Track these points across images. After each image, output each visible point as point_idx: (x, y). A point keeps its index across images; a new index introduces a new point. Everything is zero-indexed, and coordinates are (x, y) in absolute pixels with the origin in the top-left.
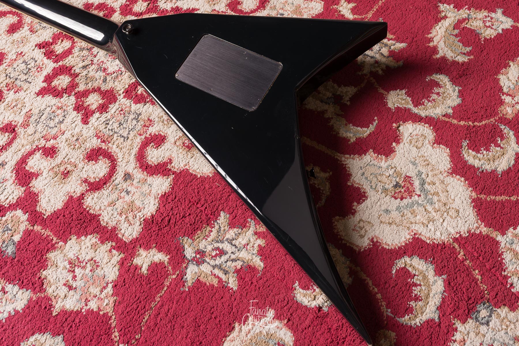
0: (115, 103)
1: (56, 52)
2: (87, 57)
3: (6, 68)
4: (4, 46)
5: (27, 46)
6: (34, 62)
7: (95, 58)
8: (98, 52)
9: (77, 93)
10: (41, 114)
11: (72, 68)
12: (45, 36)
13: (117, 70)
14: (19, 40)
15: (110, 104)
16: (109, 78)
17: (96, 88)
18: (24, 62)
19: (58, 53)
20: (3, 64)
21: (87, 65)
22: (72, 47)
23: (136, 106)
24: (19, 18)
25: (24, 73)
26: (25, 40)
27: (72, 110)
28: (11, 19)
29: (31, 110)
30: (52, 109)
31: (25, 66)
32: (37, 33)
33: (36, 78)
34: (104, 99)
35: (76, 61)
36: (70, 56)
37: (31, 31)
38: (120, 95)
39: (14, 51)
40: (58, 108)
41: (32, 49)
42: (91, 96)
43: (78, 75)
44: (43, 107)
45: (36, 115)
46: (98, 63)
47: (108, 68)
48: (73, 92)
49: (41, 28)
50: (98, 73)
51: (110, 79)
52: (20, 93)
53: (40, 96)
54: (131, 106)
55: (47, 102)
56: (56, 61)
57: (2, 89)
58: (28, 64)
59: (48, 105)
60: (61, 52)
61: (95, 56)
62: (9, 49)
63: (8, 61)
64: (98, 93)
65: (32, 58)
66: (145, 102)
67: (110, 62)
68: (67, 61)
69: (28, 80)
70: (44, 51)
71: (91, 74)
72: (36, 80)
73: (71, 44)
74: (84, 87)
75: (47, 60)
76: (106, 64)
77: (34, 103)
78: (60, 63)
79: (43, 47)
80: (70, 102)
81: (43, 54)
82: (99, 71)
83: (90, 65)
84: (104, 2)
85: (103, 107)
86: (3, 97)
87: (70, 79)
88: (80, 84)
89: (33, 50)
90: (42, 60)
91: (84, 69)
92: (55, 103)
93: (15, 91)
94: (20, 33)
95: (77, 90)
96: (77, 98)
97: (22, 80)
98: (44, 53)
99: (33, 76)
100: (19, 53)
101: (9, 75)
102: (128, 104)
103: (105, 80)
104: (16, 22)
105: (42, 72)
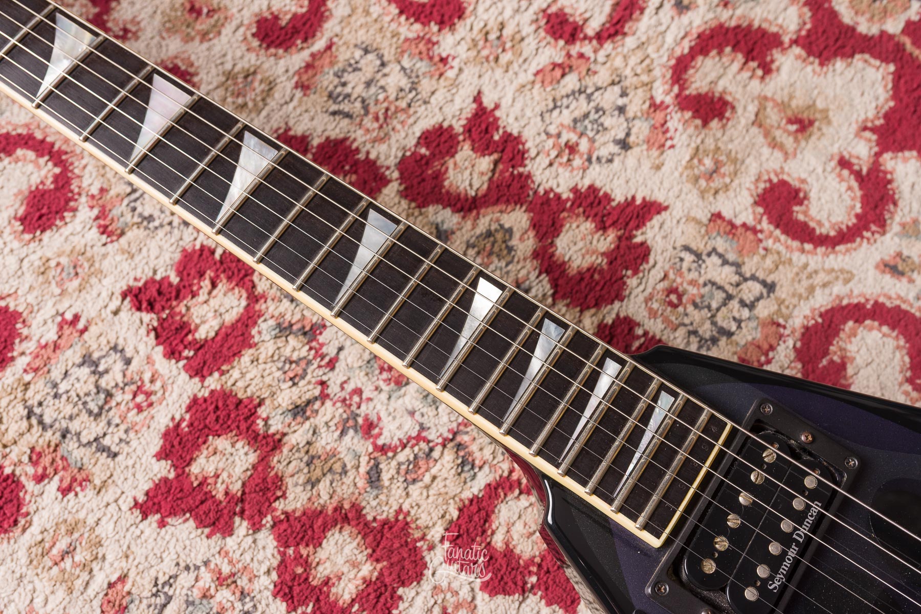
0: (418, 583)
1: (197, 327)
2: (303, 364)
3: (28, 378)
4: (14, 283)
5: (94, 293)
6: (119, 366)
7: (331, 375)
8: (341, 349)
9: (281, 521)
10: (161, 600)
11: (256, 408)
12: (153, 257)
13: (414, 434)
14: (64, 260)
15: (403, 584)
16: (388, 471)
17: (347, 506)
18: (87, 360)
19: (202, 333)
20: (13, 359)
21: (309, 402)
22: (249, 318)
23: (492, 605)
24: (57, 170)
25: (90, 413)
26: (86, 265)
27: (268, 594)
28: (30, 167)
29: (123, 579)
30: (197, 580)
31: (93, 379)
32: (123, 240)
33: (132, 434)
34: (378, 561)
35: (268, 380)
36: (247, 356)
37: (104, 230)
38: (431, 548)
39: (48, 311)
40: (221, 580)
41: (113, 306)
42: (332, 541)
43: (280, 440)
44: (167, 568)
45: (145, 602)
46: (343, 394)
47: (379, 419)
48: (269, 518)
49: (137, 219)
50: (347, 439)
51: (393, 472)
52: (81, 495)
53: (154, 518)
54: (474, 598)
55: (179, 549)
56: (198, 371)
57: (17, 473)
58: (101, 368)
59: (182, 565)
60: (212, 334)
61: (332, 364)
62: (31, 299)
63: (30, 346)
64: (355, 531)
65: (114, 348)
66: (524, 591)
67: (384, 396)
68: (236, 374)
69: (106, 442)
70: (155, 324)
71: (326, 440)
72: (134, 443)
73: (244, 303)
74: (304, 497)
75: (165, 361)
76: (371, 405)
77: (133, 548)
78: (213, 382)
79: (151, 307)
80: (260, 556)
81: (152, 334)
82: (351, 432)
83: (317, 405)
84: (342, 136)
85: (378, 597)
86: (24, 510)
87: (253, 458)
88: (290, 481)
89: (116, 313)
90: (149, 360)
91: (299, 419)
92: (208, 555)
93: (65, 484)
94: (66, 231)
95: (280, 505)
96: (283, 541)
97: (84, 440)
98: (155, 329)
99: (123, 427)
100: (69, 316)
101: (37, 410)
102: (465, 593)
103: (374, 478)
104: (49, 185)
105: (153, 411)
